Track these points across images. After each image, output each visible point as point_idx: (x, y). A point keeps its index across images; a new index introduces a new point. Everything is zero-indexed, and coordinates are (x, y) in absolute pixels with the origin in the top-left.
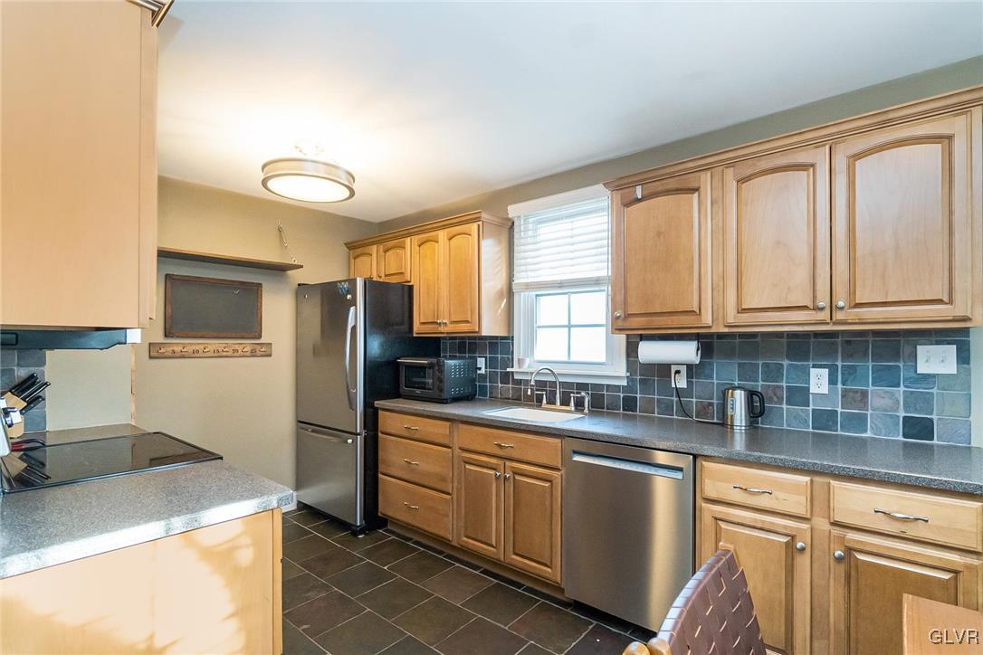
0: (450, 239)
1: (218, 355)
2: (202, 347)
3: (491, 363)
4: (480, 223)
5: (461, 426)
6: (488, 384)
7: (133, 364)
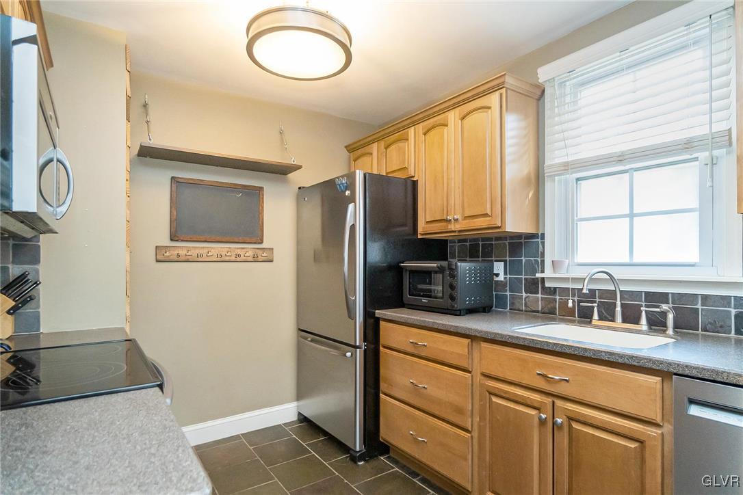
0: (463, 118)
1: (221, 260)
2: (205, 251)
3: (513, 268)
4: (503, 91)
5: (484, 345)
6: (508, 293)
7: (128, 265)
